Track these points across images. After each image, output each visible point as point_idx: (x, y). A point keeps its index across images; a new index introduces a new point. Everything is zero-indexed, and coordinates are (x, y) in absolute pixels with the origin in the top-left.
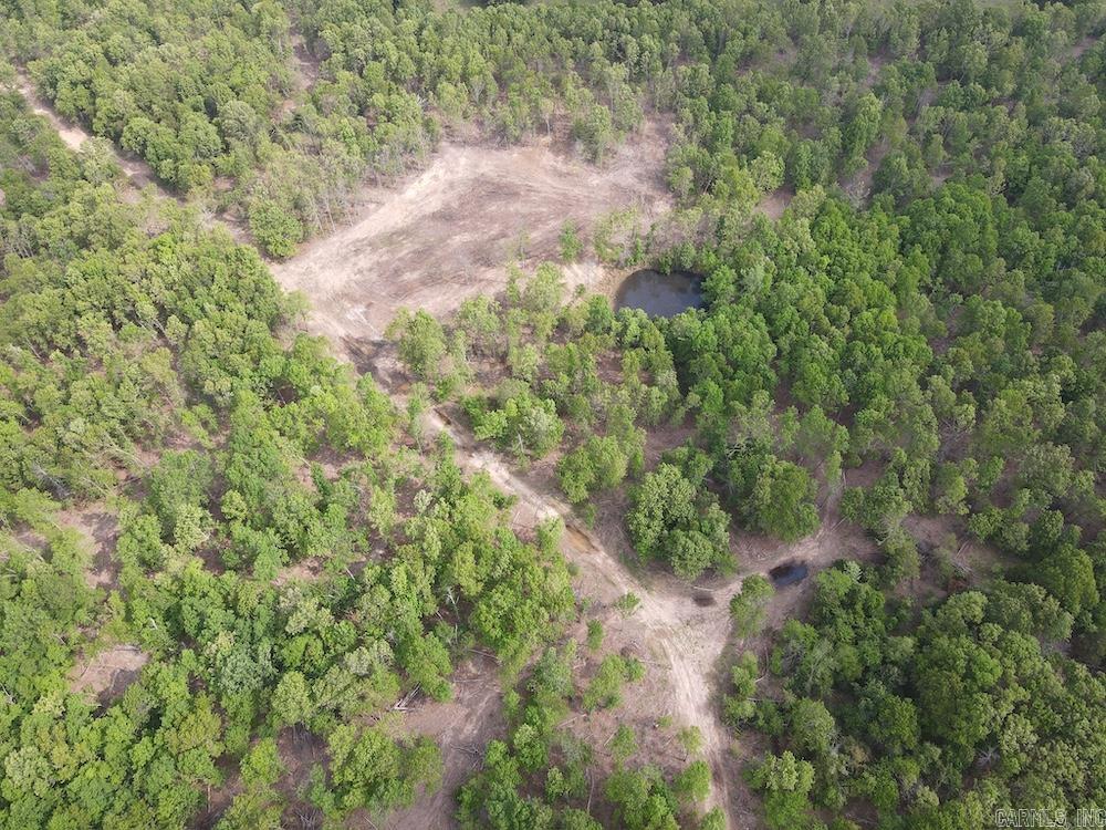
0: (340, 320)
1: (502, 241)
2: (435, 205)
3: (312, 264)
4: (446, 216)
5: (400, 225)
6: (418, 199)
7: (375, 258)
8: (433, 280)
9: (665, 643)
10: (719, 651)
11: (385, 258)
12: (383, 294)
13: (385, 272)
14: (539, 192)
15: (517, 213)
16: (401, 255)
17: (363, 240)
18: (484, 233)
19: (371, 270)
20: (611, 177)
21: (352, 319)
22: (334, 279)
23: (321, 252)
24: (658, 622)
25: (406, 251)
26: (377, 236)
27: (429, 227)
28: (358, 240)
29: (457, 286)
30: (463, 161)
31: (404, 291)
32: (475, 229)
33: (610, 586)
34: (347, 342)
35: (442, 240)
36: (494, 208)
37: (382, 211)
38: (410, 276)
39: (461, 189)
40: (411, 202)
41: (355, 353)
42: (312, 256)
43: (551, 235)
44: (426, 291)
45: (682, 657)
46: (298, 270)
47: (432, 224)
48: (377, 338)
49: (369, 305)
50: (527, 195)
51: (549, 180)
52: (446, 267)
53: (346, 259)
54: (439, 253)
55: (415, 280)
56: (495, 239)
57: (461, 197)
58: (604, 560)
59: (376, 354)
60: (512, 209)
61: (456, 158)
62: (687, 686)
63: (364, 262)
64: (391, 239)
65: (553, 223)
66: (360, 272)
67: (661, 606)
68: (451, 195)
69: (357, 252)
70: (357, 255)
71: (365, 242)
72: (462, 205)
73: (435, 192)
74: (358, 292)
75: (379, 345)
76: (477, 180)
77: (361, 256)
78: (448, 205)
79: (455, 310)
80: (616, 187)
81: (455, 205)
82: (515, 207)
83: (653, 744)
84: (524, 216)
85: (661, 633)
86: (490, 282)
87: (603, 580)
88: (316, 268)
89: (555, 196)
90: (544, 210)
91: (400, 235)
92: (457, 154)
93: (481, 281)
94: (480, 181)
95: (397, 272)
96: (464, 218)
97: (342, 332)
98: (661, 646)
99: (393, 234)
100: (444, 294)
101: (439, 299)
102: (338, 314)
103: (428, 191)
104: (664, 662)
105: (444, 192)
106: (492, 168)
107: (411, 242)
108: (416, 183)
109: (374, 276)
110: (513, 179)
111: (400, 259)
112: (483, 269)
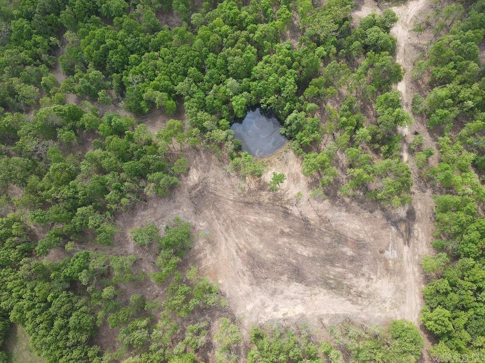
0: (401, 256)
1: (287, 230)
2: (295, 288)
3: (388, 310)
4: (298, 274)
5: (325, 291)
6: (299, 301)
7: (355, 280)
8: (340, 238)
9: (408, 22)
10: (395, 7)
11: (350, 275)
12: (369, 253)
13: (358, 266)
14: (237, 244)
15: (261, 241)
16: (341, 270)
17: (350, 300)
18: (290, 244)
19: (363, 275)
20: (192, 221)
21: (395, 252)
22: (384, 287)
23: (377, 315)
24: (403, 28)
25: (337, 270)
26: (342, 295)
27: (312, 274)
28: (353, 303)
29: (333, 224)
30: (249, 307)
31: (360, 245)
32: (291, 250)
33: (407, 51)
34: (407, 241)
35: (313, 259)
36: (269, 256)
37: (324, 312)
38: (349, 251)
39: (272, 285)
40: (304, 302)
41: (409, 231)
42: (383, 316)
43: (261, 212)
44: (349, 235)
45: (408, 15)
46: (397, 313)
47: (309, 275)
48: (393, 229)
49: (382, 252)
50: (245, 248)
51: (223, 247)
52: (328, 240)
53: (369, 295)
54: (323, 252)
55: (348, 246)
56: (288, 235)
57: (276, 280)
58: (399, 59)
59: (401, 220)
60: (261, 246)
61: (251, 313)
62: (414, 8)
63: (361, 284)
64: (336, 287)
65: (252, 218)
66: (369, 279)
67: (397, 32)
68: (281, 286)
69: (359, 295)
70: (362, 293)
71: (351, 297)
72: (282, 274)
73: (286, 298)
74: (381, 265)
75: (395, 224)
76: (258, 284)
77: (360, 289)
78: (288, 281)
79: (346, 211)
80: (197, 211)
81: (285, 278)
82: (258, 245)
83: (439, 5)
84: (261, 235)
85: (406, 25)
86: (317, 211)
87: (406, 54)
88: (387, 305)
89: (232, 234)
90: (247, 230)
91: (330, 284)
92: (247, 315)
93: (320, 216)
94: (257, 281)
95: (352, 260)
96: (290, 264)
97: (406, 249)
98: (410, 22)
99: (332, 288)
100: (342, 225)
101: (347, 225)
102: (399, 261)
103: (288, 302)
104: (414, 18)
105: (282, 292)
106: (242, 284)
107: (329, 273)
108: (289, 315)
109: (365, 269)
110: (240, 265)
111: (344, 267)
112: (312, 222)
